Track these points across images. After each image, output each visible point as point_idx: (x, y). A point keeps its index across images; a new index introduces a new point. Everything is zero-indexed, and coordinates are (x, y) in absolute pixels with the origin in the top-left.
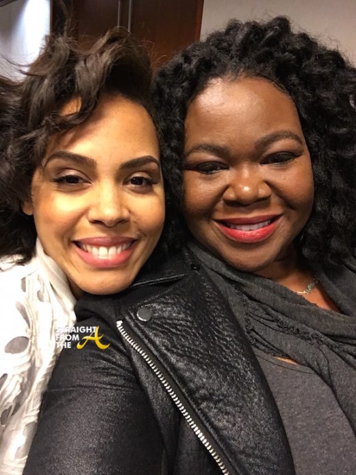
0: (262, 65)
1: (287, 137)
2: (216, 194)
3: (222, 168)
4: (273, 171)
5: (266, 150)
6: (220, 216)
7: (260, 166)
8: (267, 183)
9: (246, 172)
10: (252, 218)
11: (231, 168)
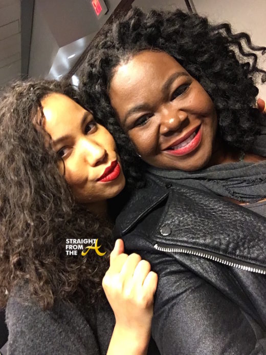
0: (138, 43)
1: (177, 77)
2: (156, 134)
3: (150, 117)
4: (181, 101)
5: (170, 92)
6: (164, 146)
7: (171, 103)
8: (181, 110)
9: (165, 111)
10: (185, 136)
11: (155, 114)
